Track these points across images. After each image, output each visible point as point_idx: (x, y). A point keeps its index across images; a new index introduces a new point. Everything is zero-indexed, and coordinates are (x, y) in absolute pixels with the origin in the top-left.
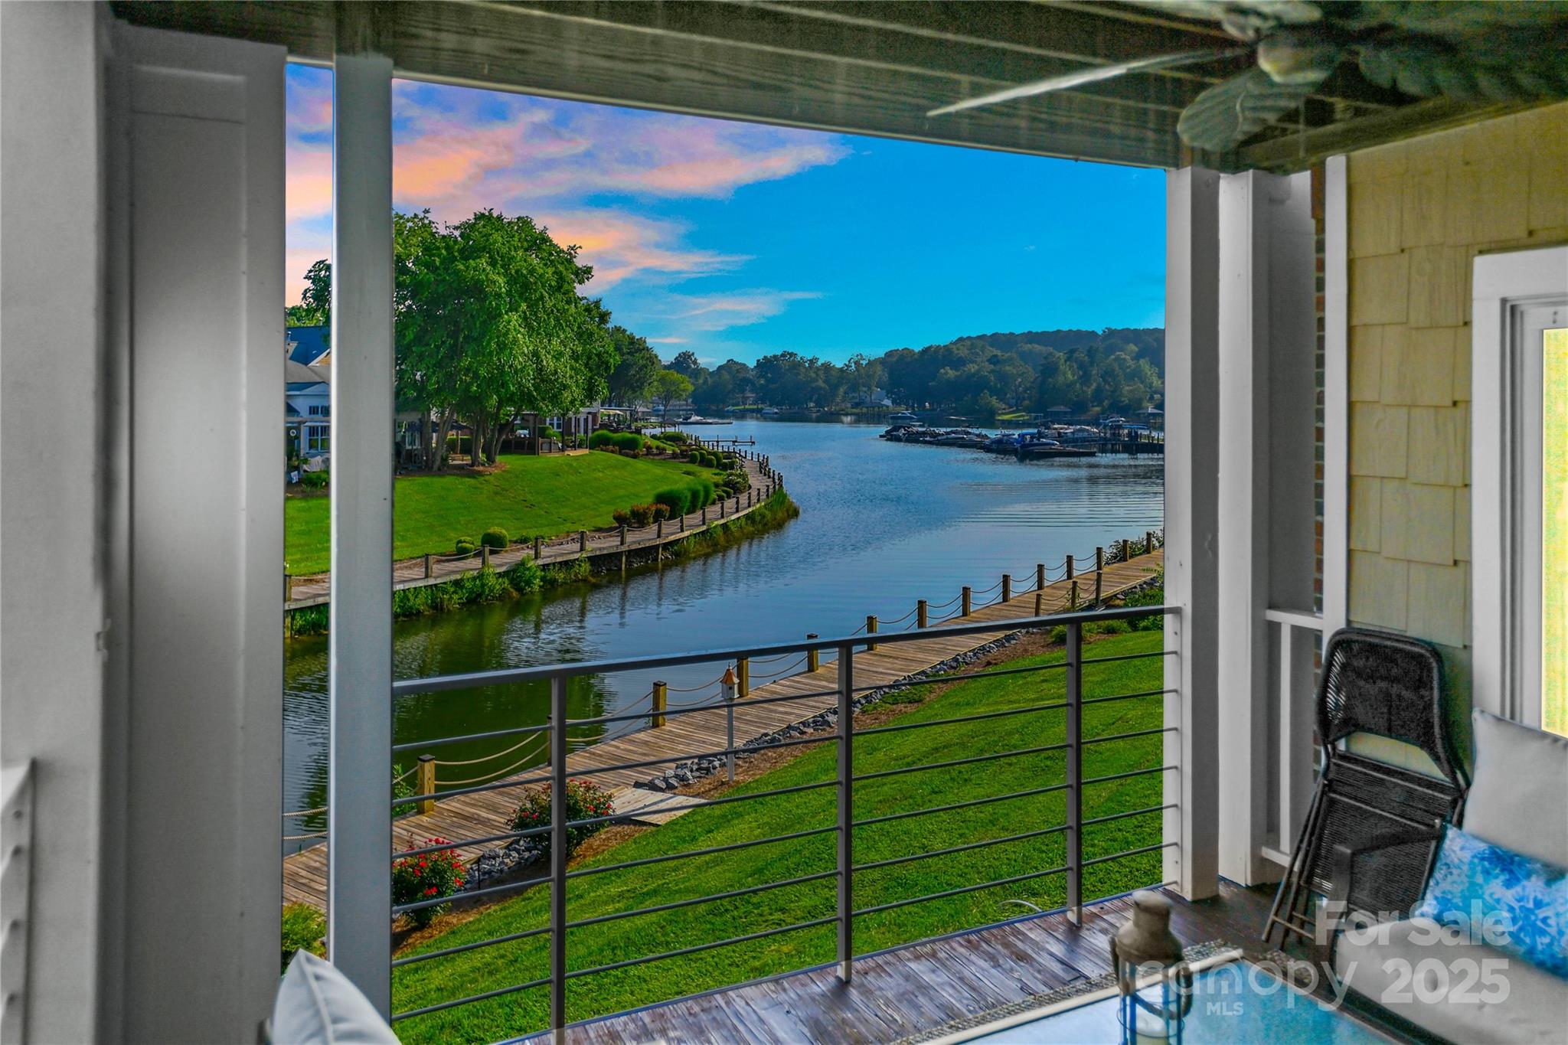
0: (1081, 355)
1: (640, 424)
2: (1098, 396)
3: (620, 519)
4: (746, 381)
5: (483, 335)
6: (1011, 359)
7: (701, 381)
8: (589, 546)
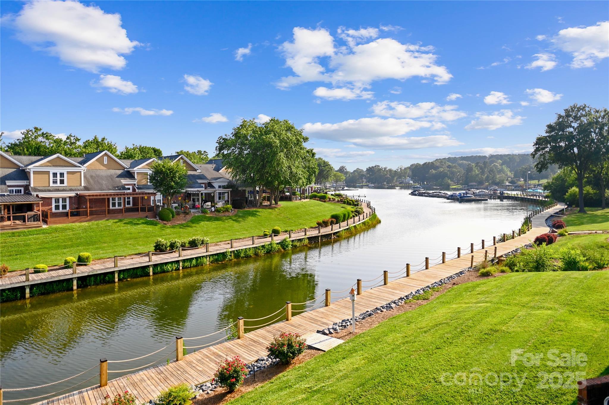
0: (481, 165)
1: (328, 190)
2: (487, 179)
3: (319, 224)
4: (363, 175)
5: (272, 160)
6: (455, 166)
7: (348, 176)
8: (308, 233)
